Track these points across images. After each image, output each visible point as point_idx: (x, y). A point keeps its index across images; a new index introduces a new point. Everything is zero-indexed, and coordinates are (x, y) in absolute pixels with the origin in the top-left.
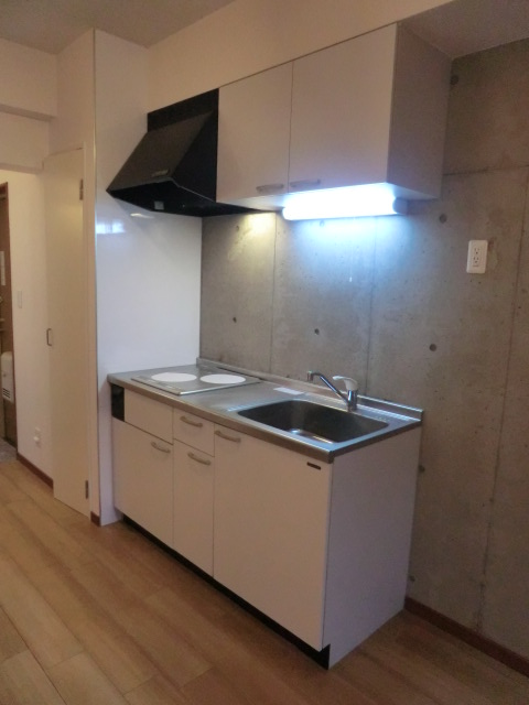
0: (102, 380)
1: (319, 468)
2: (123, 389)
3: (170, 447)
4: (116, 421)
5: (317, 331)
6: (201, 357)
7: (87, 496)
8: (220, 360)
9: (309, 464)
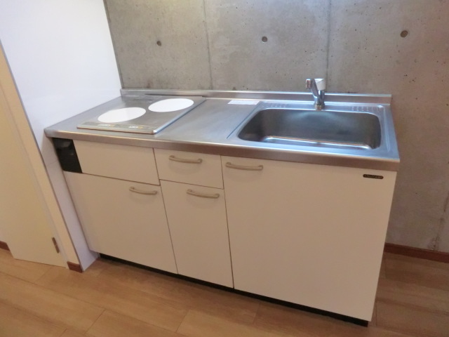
0: (40, 138)
1: (381, 178)
2: (71, 142)
3: (157, 189)
4: (69, 174)
5: (265, 39)
6: (123, 88)
7: (58, 250)
8: (148, 87)
9: (365, 176)
